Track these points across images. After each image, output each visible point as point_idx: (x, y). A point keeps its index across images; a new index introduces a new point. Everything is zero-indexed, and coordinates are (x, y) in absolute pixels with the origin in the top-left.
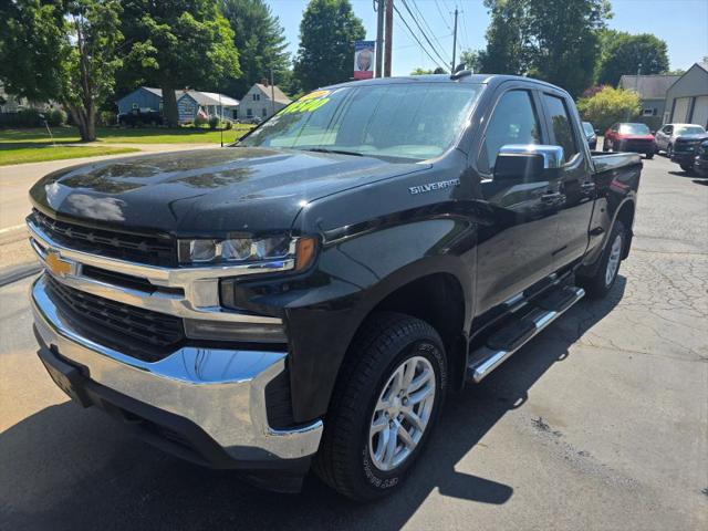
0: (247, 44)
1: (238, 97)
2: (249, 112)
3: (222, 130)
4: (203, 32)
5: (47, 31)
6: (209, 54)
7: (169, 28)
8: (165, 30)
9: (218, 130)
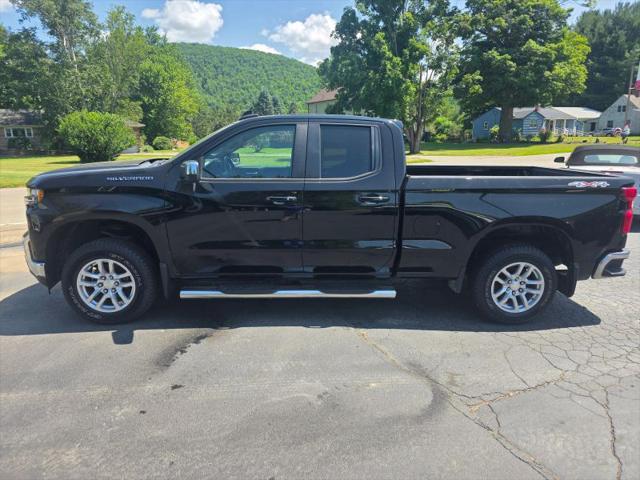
0: (627, 55)
1: (600, 108)
2: (610, 124)
3: (552, 143)
4: (544, 55)
5: (392, 76)
6: (547, 73)
7: (509, 57)
8: (505, 59)
9: (549, 143)
